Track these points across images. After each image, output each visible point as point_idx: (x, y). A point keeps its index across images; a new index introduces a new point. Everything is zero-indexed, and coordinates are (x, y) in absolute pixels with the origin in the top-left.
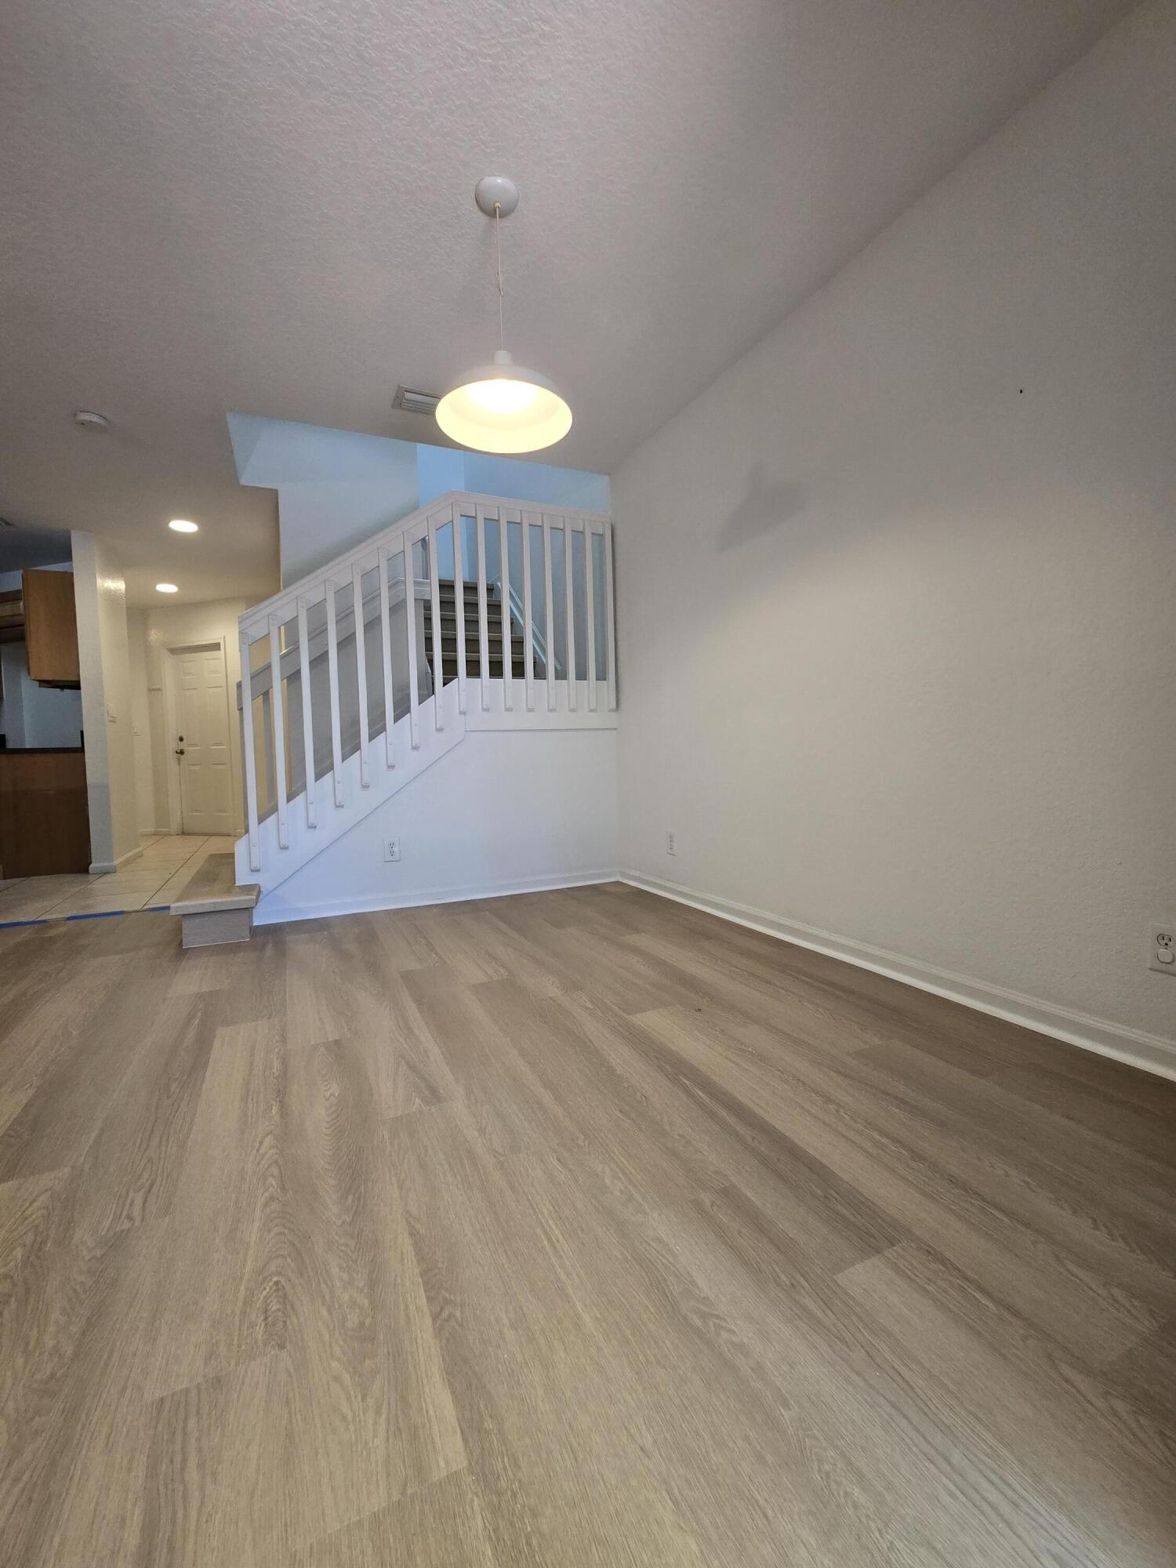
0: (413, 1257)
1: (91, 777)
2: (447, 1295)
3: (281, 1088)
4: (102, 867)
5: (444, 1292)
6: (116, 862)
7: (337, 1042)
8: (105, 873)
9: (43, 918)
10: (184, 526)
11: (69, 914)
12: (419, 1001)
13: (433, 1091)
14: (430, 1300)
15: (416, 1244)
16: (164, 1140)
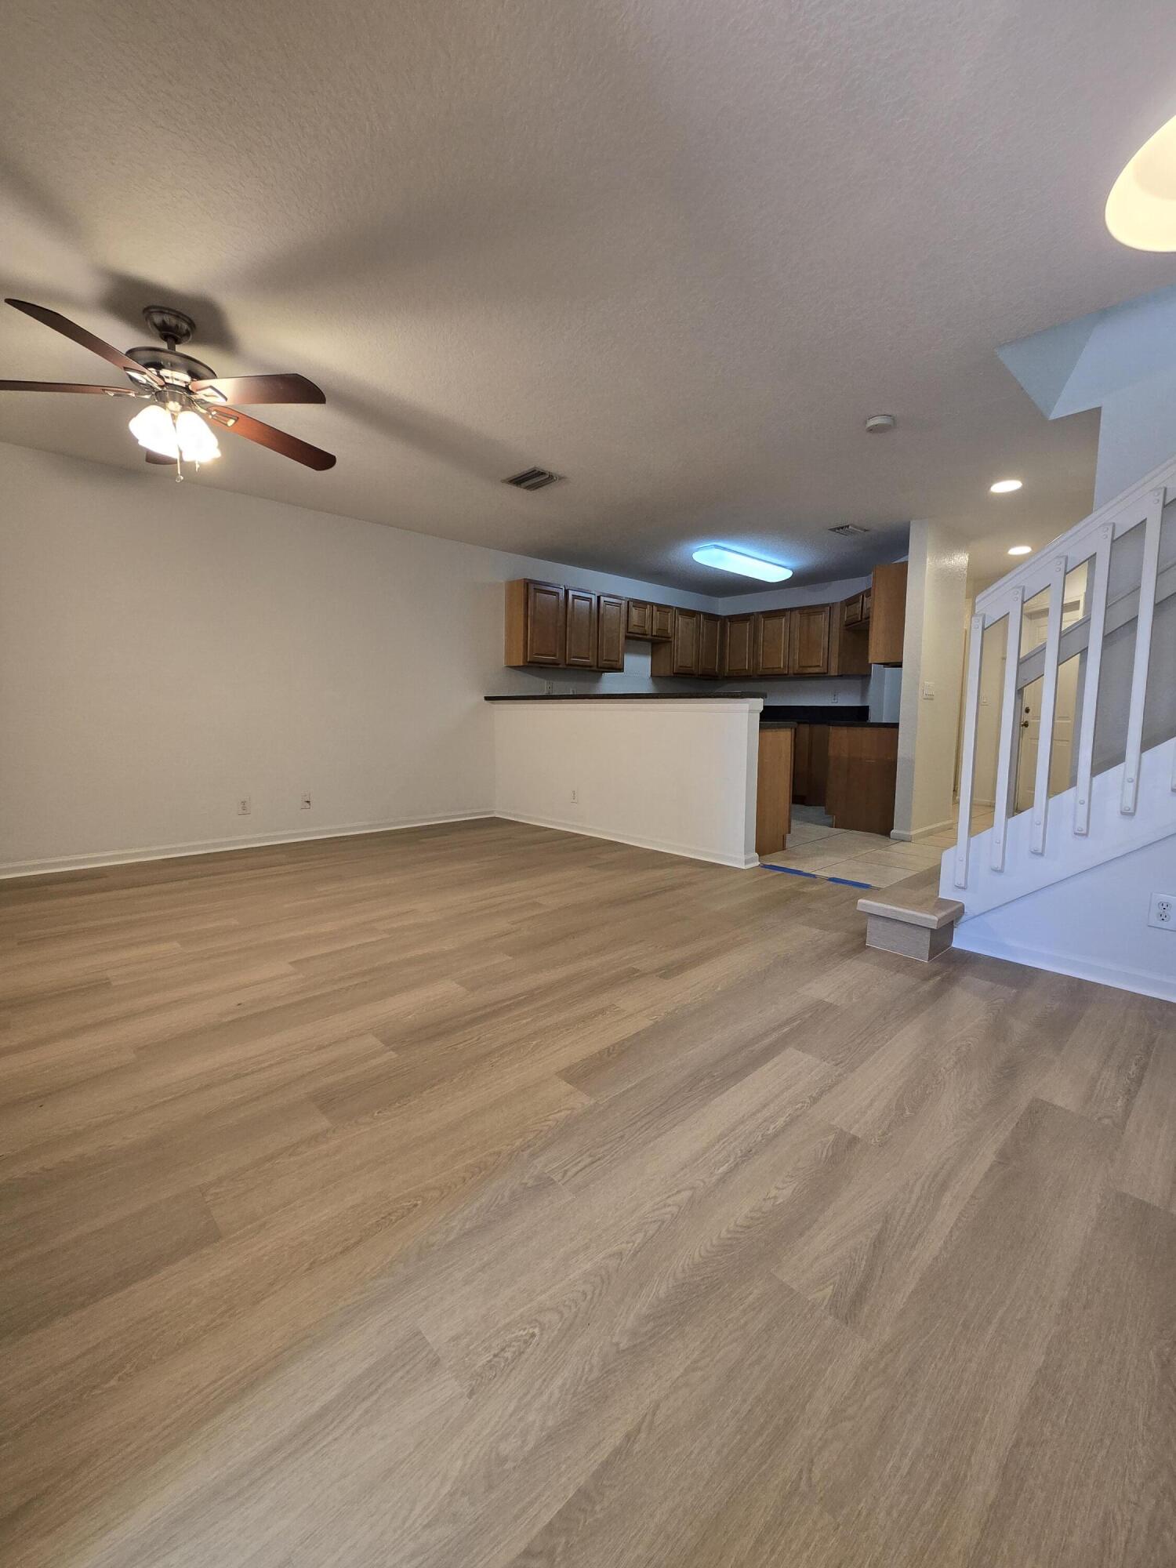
0: (599, 1462)
1: (902, 752)
2: (560, 1549)
3: (754, 1151)
4: (903, 835)
5: (563, 1540)
6: (913, 833)
7: (854, 1140)
8: (902, 840)
9: (813, 873)
10: (1007, 486)
11: (834, 876)
12: (1004, 1157)
13: (859, 1298)
14: (549, 1528)
15: (617, 1452)
16: (647, 1126)
